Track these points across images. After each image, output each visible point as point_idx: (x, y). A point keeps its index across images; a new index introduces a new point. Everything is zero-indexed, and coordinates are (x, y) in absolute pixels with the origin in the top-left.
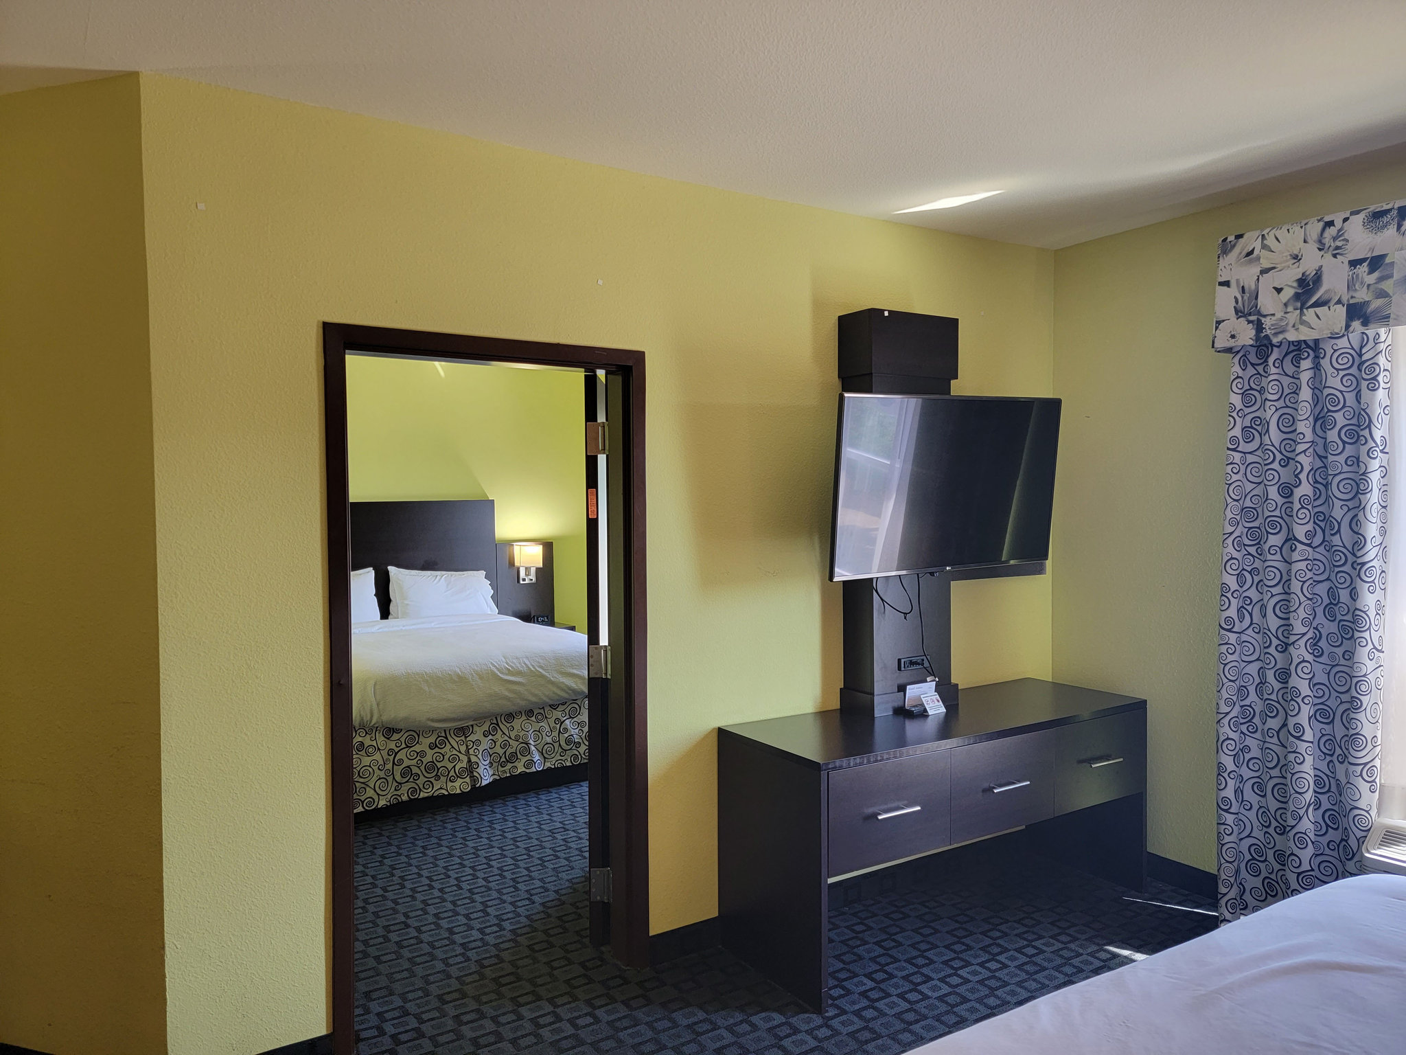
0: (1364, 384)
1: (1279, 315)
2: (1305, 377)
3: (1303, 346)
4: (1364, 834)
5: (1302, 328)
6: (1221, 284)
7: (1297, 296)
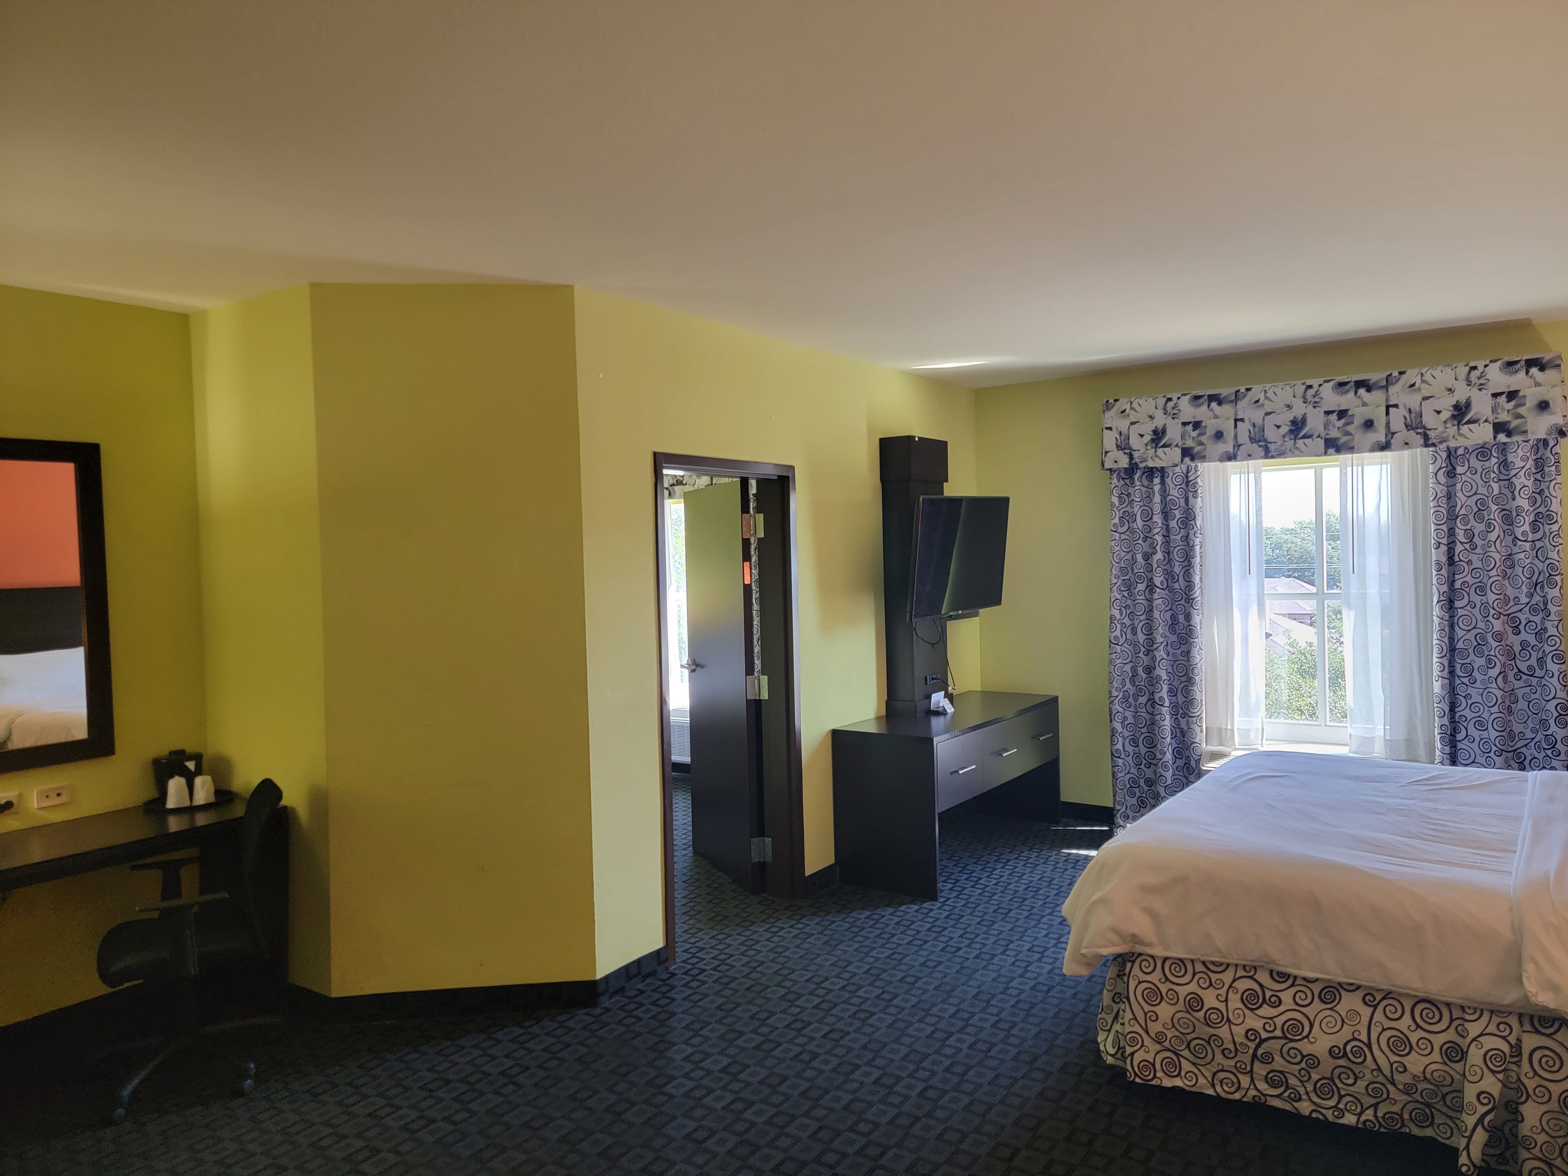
0: (1191, 494)
1: (1143, 451)
2: (1157, 488)
3: (1155, 470)
4: (1199, 757)
5: (1156, 459)
6: (1107, 428)
7: (1153, 440)
